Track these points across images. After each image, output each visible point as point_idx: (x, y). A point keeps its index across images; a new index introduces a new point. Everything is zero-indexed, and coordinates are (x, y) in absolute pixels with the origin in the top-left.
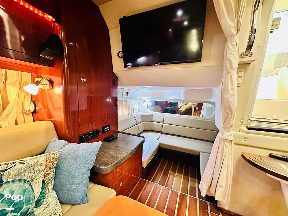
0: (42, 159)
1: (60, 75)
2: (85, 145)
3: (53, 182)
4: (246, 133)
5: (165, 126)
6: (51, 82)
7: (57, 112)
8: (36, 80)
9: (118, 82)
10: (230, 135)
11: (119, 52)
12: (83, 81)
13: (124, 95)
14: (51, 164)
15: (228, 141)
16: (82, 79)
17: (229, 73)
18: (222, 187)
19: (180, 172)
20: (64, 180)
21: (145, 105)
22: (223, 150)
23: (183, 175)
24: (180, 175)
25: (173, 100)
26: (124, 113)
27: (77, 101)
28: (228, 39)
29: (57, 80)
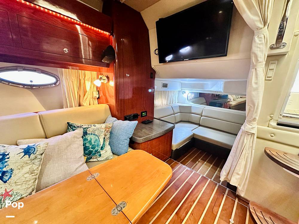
0: (103, 126)
1: (113, 71)
2: (127, 122)
3: (109, 140)
4: (274, 128)
5: (203, 118)
6: (108, 77)
7: (111, 99)
8: (100, 76)
9: (156, 75)
10: (252, 128)
11: (156, 50)
12: (128, 76)
13: (163, 87)
14: (108, 129)
15: (249, 133)
16: (127, 75)
17: (254, 66)
18: (238, 174)
19: (210, 162)
20: (114, 141)
21: (185, 96)
22: (243, 142)
23: (212, 165)
24: (209, 164)
25: (216, 92)
26: (162, 102)
27: (123, 92)
28: (255, 32)
29: (111, 75)
